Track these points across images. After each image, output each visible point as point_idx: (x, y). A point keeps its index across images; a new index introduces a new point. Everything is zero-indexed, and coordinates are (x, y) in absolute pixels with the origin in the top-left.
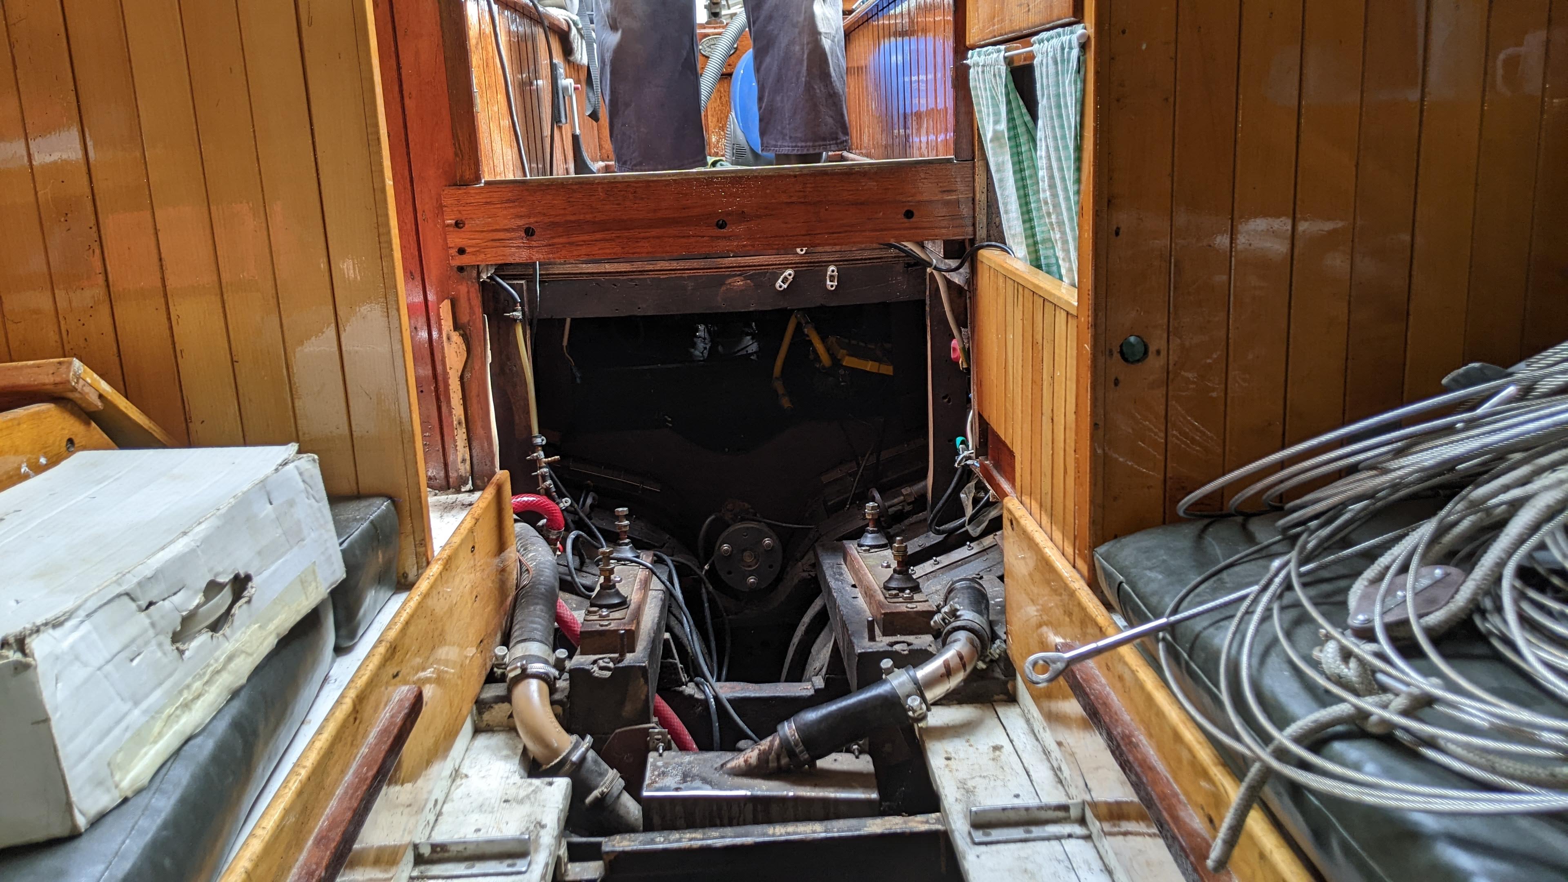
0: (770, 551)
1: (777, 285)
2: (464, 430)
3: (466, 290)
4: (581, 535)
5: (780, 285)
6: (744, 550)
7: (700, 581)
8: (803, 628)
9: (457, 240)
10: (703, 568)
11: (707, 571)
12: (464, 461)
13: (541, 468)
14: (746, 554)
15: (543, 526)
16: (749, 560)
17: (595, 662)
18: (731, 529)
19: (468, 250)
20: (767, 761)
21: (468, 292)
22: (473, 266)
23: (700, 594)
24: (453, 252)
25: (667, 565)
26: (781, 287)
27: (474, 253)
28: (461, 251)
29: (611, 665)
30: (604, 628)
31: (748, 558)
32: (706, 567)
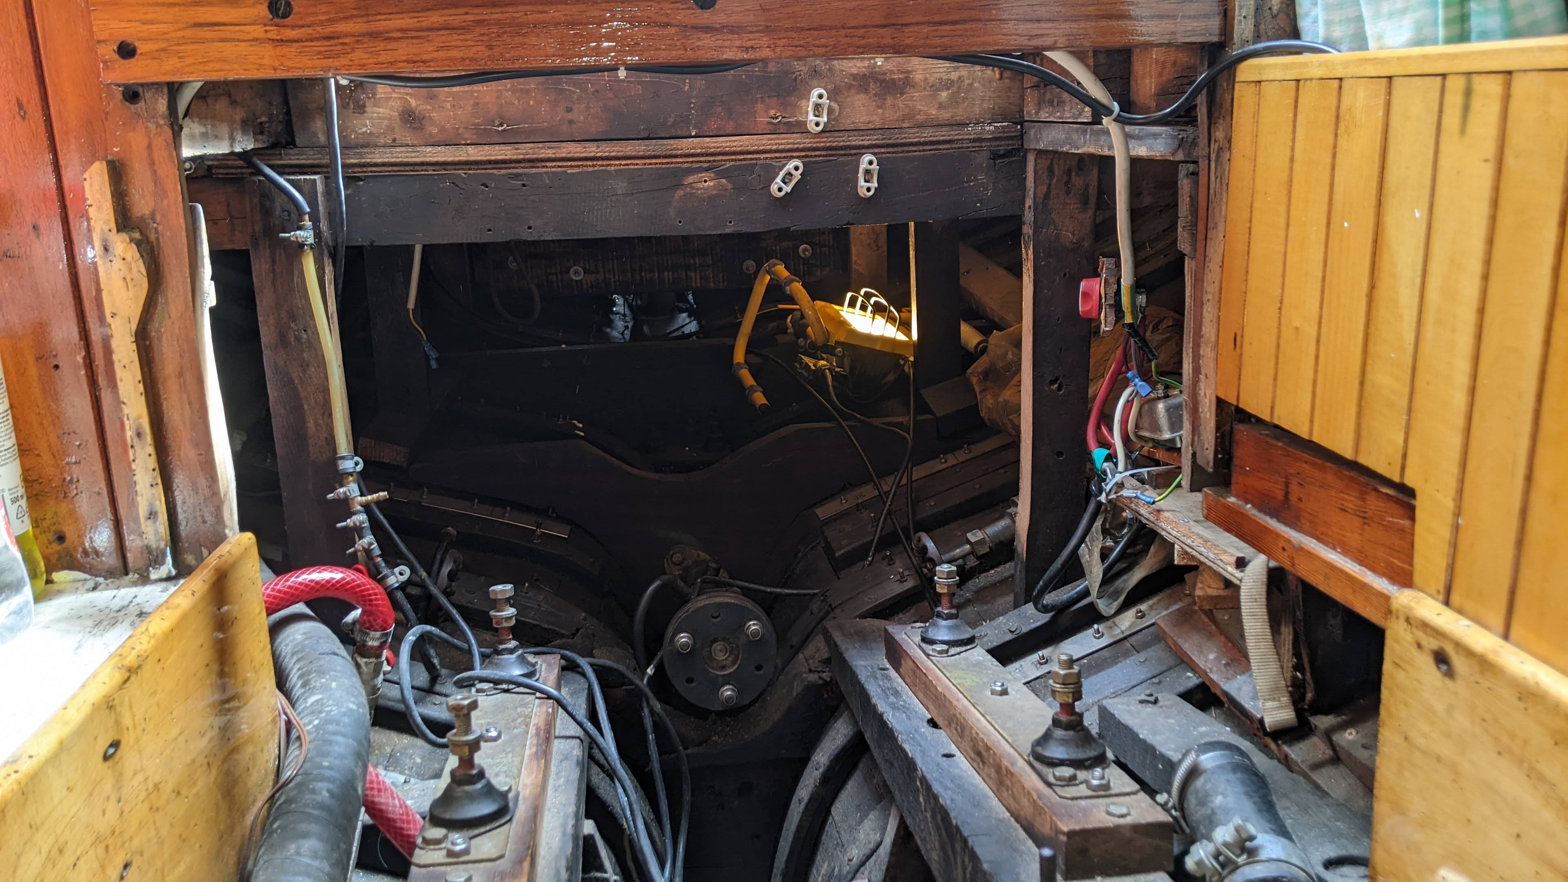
0: (757, 643)
1: (774, 188)
2: (151, 450)
3: (145, 142)
4: (429, 633)
5: (779, 187)
6: (715, 641)
7: (637, 695)
8: (818, 774)
9: (115, 24)
10: (644, 673)
11: (651, 678)
12: (152, 515)
13: (355, 513)
14: (718, 646)
15: (354, 623)
16: (721, 657)
18: (691, 607)
19: (141, 47)
21: (149, 147)
22: (156, 86)
23: (641, 719)
24: (109, 51)
25: (584, 675)
26: (780, 190)
27: (154, 56)
28: (126, 51)
31: (720, 653)
32: (650, 671)
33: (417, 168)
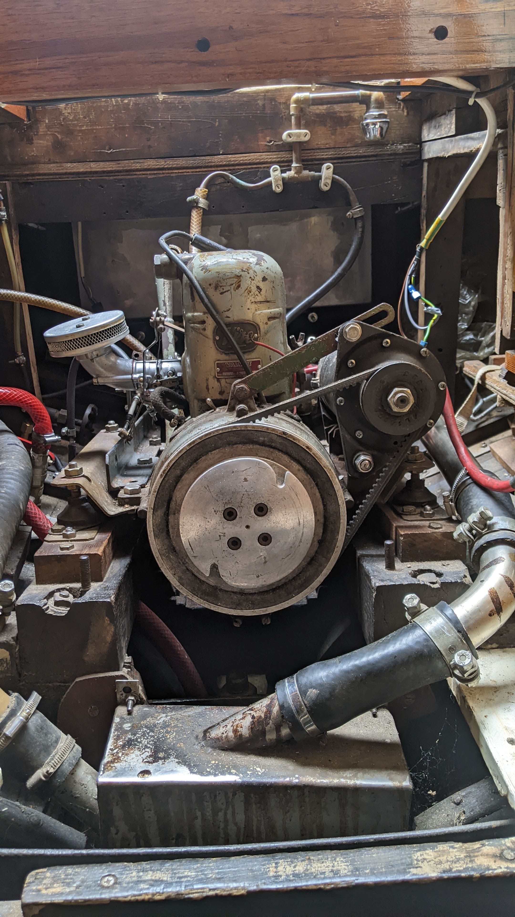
17: (51, 595)
20: (263, 733)
29: (71, 599)
30: (65, 552)
33: (62, 176)
